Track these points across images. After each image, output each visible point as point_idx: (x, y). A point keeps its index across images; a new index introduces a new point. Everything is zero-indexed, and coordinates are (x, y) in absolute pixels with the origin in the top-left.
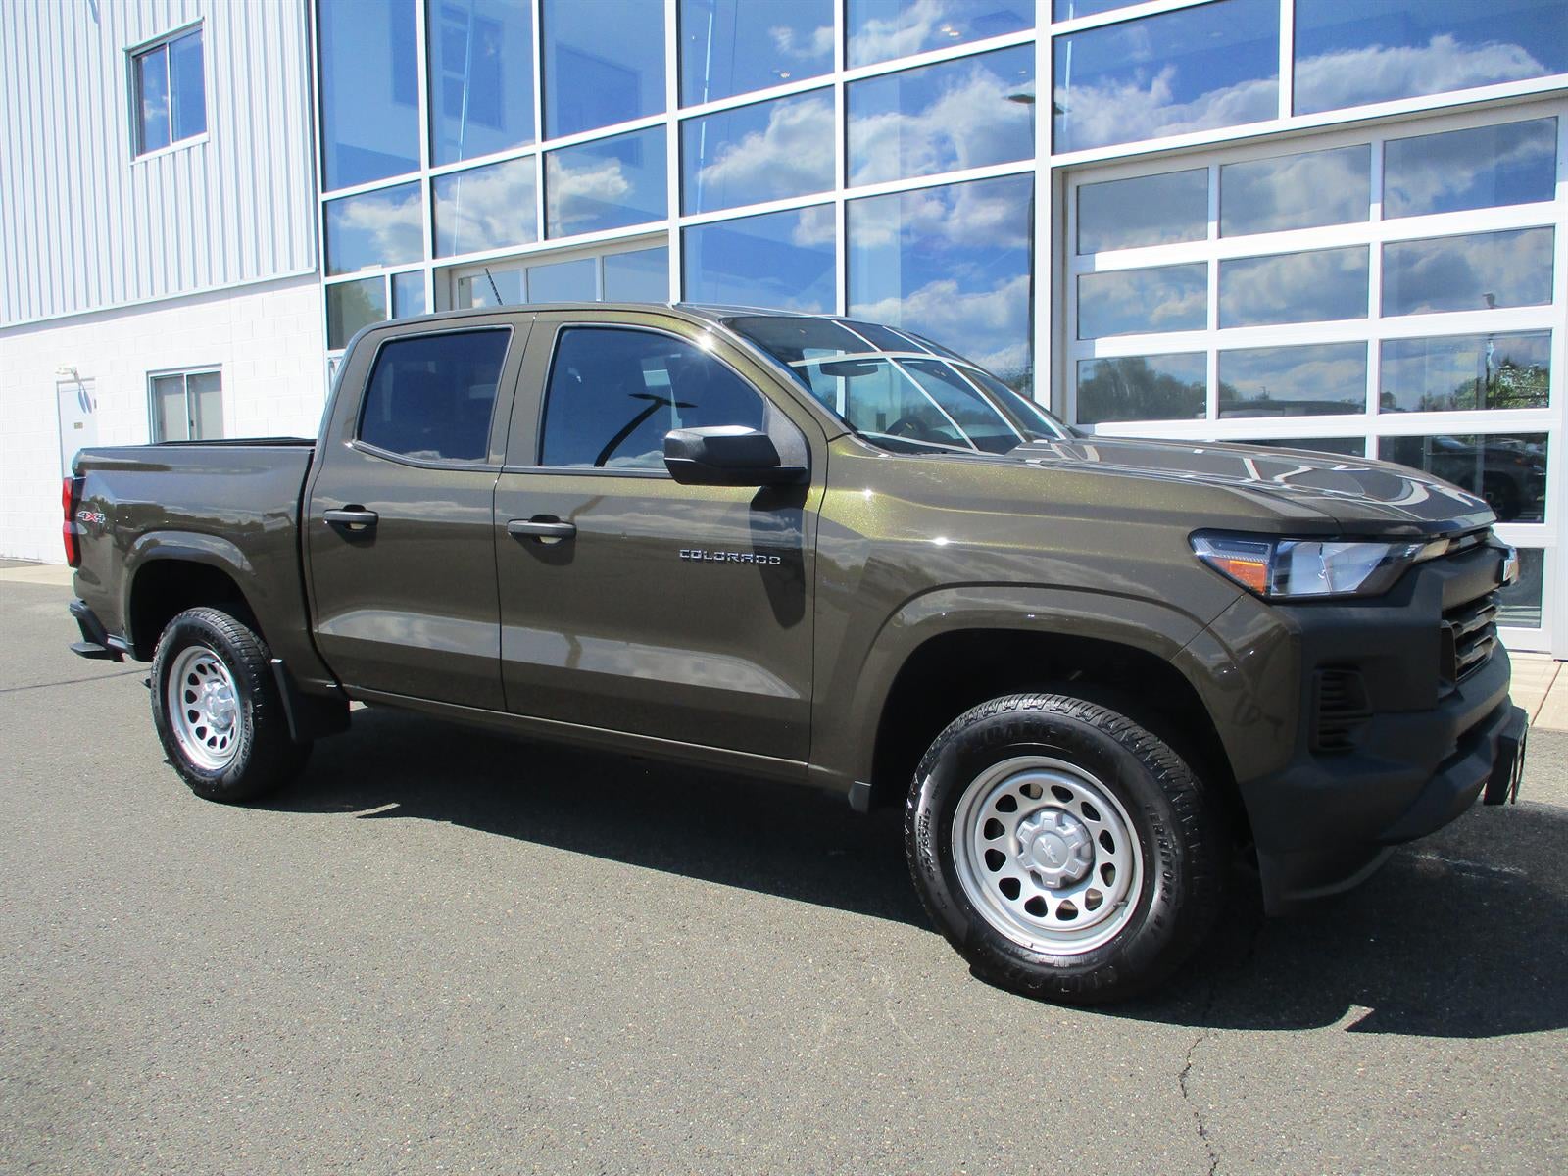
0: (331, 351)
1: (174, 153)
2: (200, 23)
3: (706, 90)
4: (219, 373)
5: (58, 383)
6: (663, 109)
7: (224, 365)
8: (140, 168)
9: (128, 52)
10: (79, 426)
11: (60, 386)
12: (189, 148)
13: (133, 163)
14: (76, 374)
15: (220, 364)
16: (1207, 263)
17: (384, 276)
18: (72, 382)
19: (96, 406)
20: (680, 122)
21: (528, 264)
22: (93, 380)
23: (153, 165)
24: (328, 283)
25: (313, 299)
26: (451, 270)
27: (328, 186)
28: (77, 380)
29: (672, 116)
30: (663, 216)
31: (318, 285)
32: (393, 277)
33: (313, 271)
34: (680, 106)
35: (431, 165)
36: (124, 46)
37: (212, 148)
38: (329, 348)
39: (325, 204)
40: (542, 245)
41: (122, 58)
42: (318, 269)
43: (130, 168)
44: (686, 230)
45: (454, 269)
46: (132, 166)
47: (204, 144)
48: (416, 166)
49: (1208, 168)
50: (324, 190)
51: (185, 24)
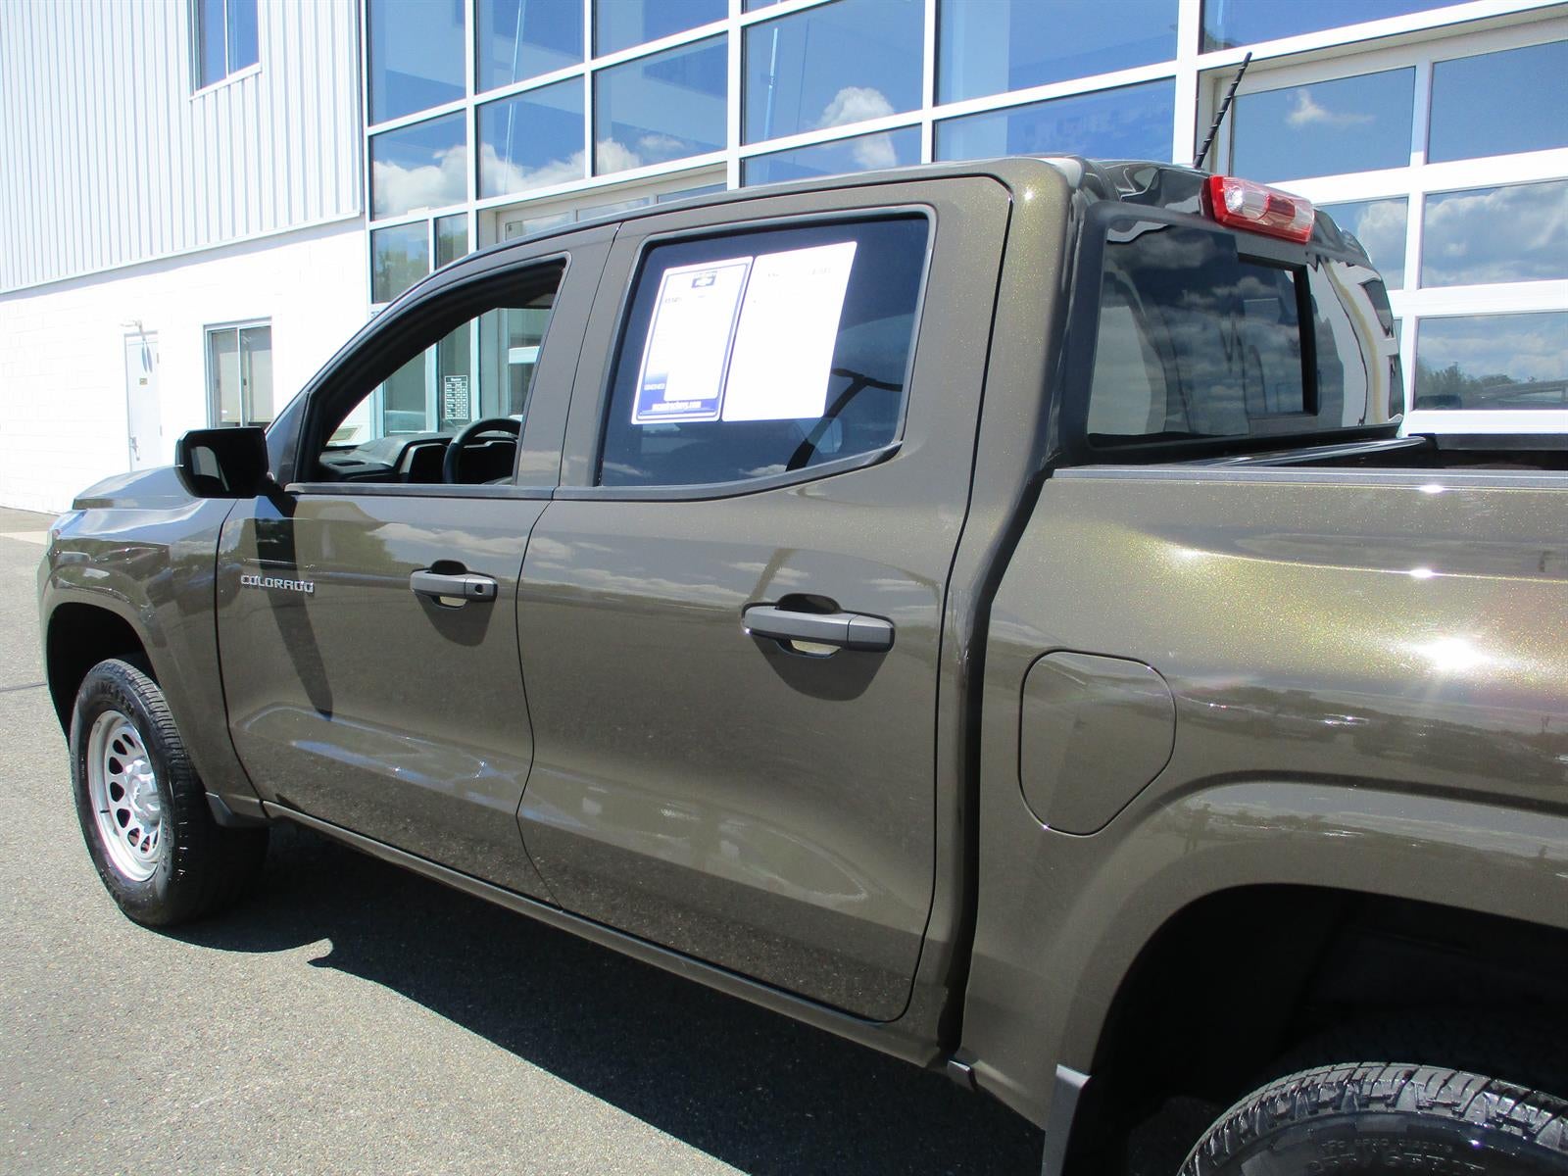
0: (374, 305)
4: (269, 327)
5: (126, 336)
7: (273, 318)
8: (198, 103)
10: (143, 381)
11: (128, 339)
13: (192, 98)
14: (140, 327)
15: (269, 318)
17: (427, 220)
18: (137, 335)
19: (158, 361)
20: (744, 29)
22: (155, 333)
23: (211, 98)
24: (372, 228)
27: (374, 118)
28: (142, 333)
30: (721, 146)
31: (363, 231)
32: (436, 220)
33: (358, 214)
35: (477, 91)
37: (264, 79)
38: (373, 302)
39: (371, 138)
43: (189, 104)
44: (748, 162)
46: (191, 101)
47: (257, 74)
48: (461, 94)
49: (1415, 67)
50: (370, 124)
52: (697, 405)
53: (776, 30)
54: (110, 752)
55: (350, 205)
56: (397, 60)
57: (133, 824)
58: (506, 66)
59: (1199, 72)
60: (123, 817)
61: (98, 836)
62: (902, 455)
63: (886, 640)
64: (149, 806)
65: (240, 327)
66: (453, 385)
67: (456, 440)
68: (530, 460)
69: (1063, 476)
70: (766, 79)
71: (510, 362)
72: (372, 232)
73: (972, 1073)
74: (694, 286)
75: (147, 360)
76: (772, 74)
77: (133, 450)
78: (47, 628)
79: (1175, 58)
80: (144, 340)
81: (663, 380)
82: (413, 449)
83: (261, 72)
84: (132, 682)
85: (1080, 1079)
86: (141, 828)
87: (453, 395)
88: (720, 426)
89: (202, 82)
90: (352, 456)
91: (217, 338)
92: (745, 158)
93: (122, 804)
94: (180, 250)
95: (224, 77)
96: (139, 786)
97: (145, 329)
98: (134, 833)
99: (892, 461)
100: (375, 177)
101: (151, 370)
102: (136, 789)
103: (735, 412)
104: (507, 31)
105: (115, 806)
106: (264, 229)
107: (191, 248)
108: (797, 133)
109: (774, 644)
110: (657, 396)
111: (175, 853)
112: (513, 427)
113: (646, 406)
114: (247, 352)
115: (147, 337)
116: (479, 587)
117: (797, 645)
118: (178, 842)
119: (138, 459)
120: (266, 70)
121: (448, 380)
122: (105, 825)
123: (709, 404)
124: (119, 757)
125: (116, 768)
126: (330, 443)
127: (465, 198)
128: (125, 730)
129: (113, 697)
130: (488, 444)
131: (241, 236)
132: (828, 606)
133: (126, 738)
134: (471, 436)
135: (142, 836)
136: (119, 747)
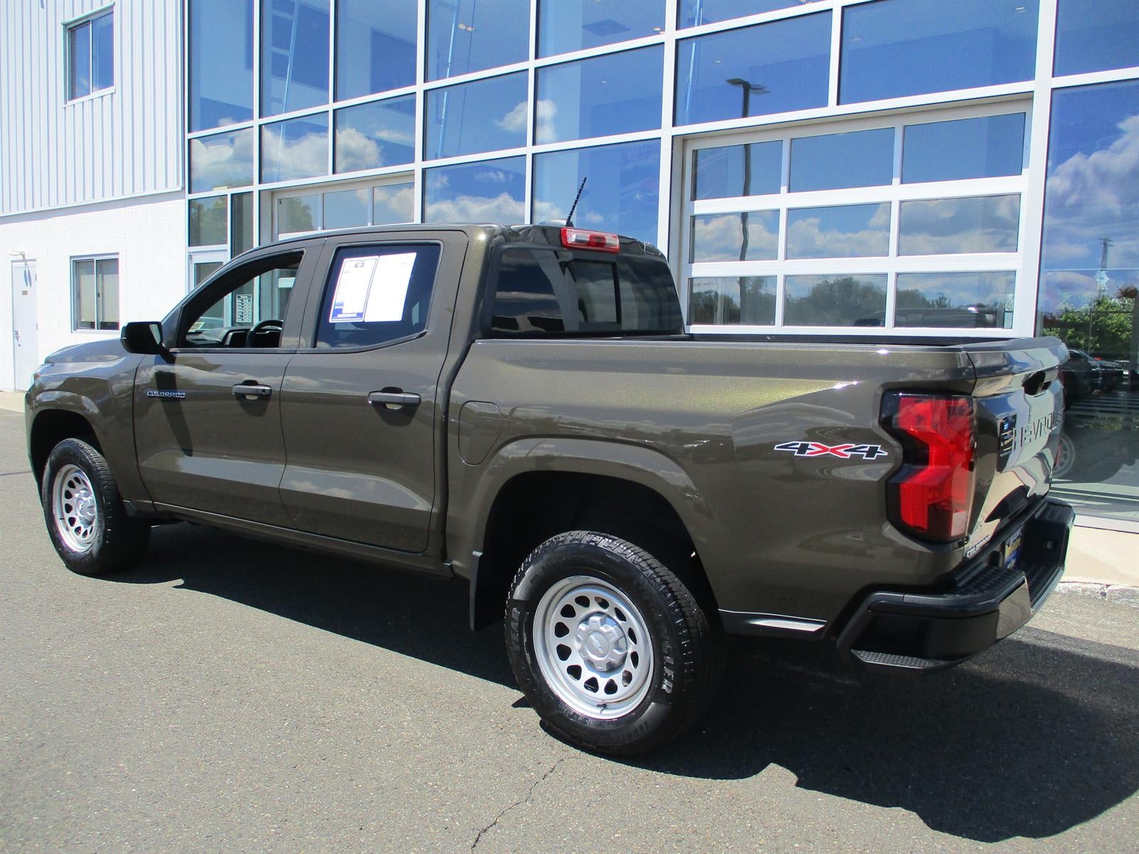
1: (92, 100)
2: (112, 7)
3: (448, 69)
5: (12, 261)
6: (413, 82)
8: (70, 110)
9: (65, 25)
10: (25, 293)
11: (14, 264)
12: (102, 97)
13: (66, 106)
14: (24, 256)
15: (117, 254)
16: (779, 210)
17: (226, 195)
19: (36, 280)
21: (324, 191)
22: (34, 260)
23: (79, 107)
25: (179, 210)
26: (273, 192)
28: (24, 260)
29: (419, 87)
31: (183, 200)
33: (180, 189)
34: (426, 80)
36: (62, 21)
38: (189, 246)
39: (190, 141)
40: (331, 177)
41: (60, 29)
42: (184, 188)
45: (276, 192)
46: (65, 108)
47: (112, 94)
50: (190, 131)
51: (102, 7)
52: (355, 315)
53: (446, 93)
54: (66, 487)
55: (175, 182)
56: (207, 90)
57: (78, 524)
58: (280, 101)
59: (673, 137)
60: (72, 521)
61: (58, 532)
62: (428, 334)
63: (417, 402)
64: (88, 513)
65: (96, 258)
66: (242, 300)
67: (252, 330)
68: (287, 341)
69: (479, 343)
70: (439, 121)
71: (280, 286)
72: (189, 201)
73: (451, 565)
74: (356, 266)
75: (28, 278)
76: (443, 118)
77: (15, 339)
78: (31, 426)
79: (661, 128)
80: (26, 265)
81: (342, 305)
82: (231, 334)
83: (115, 93)
84: (82, 448)
85: (479, 554)
86: (82, 526)
87: (243, 304)
88: (363, 324)
89: (73, 96)
90: (200, 337)
91: (80, 265)
92: (425, 169)
93: (72, 514)
94: (54, 206)
95: (89, 94)
96: (83, 503)
97: (27, 258)
98: (78, 530)
99: (423, 338)
100: (192, 166)
101: (31, 285)
102: (81, 505)
103: (370, 318)
104: (281, 74)
105: (67, 516)
106: (115, 195)
107: (62, 205)
108: (458, 156)
109: (380, 405)
110: (340, 311)
111: (105, 533)
112: (279, 324)
113: (335, 315)
114: (100, 275)
115: (28, 263)
116: (264, 390)
117: (389, 406)
118: (107, 527)
119: (19, 345)
120: (118, 92)
121: (239, 297)
122: (61, 526)
123: (360, 315)
124: (71, 490)
125: (69, 495)
126: (191, 331)
127: (251, 183)
128: (77, 475)
129: (72, 457)
130: (268, 332)
131: (99, 199)
132: (400, 391)
133: (77, 479)
134: (259, 328)
135: (83, 531)
136: (71, 485)
